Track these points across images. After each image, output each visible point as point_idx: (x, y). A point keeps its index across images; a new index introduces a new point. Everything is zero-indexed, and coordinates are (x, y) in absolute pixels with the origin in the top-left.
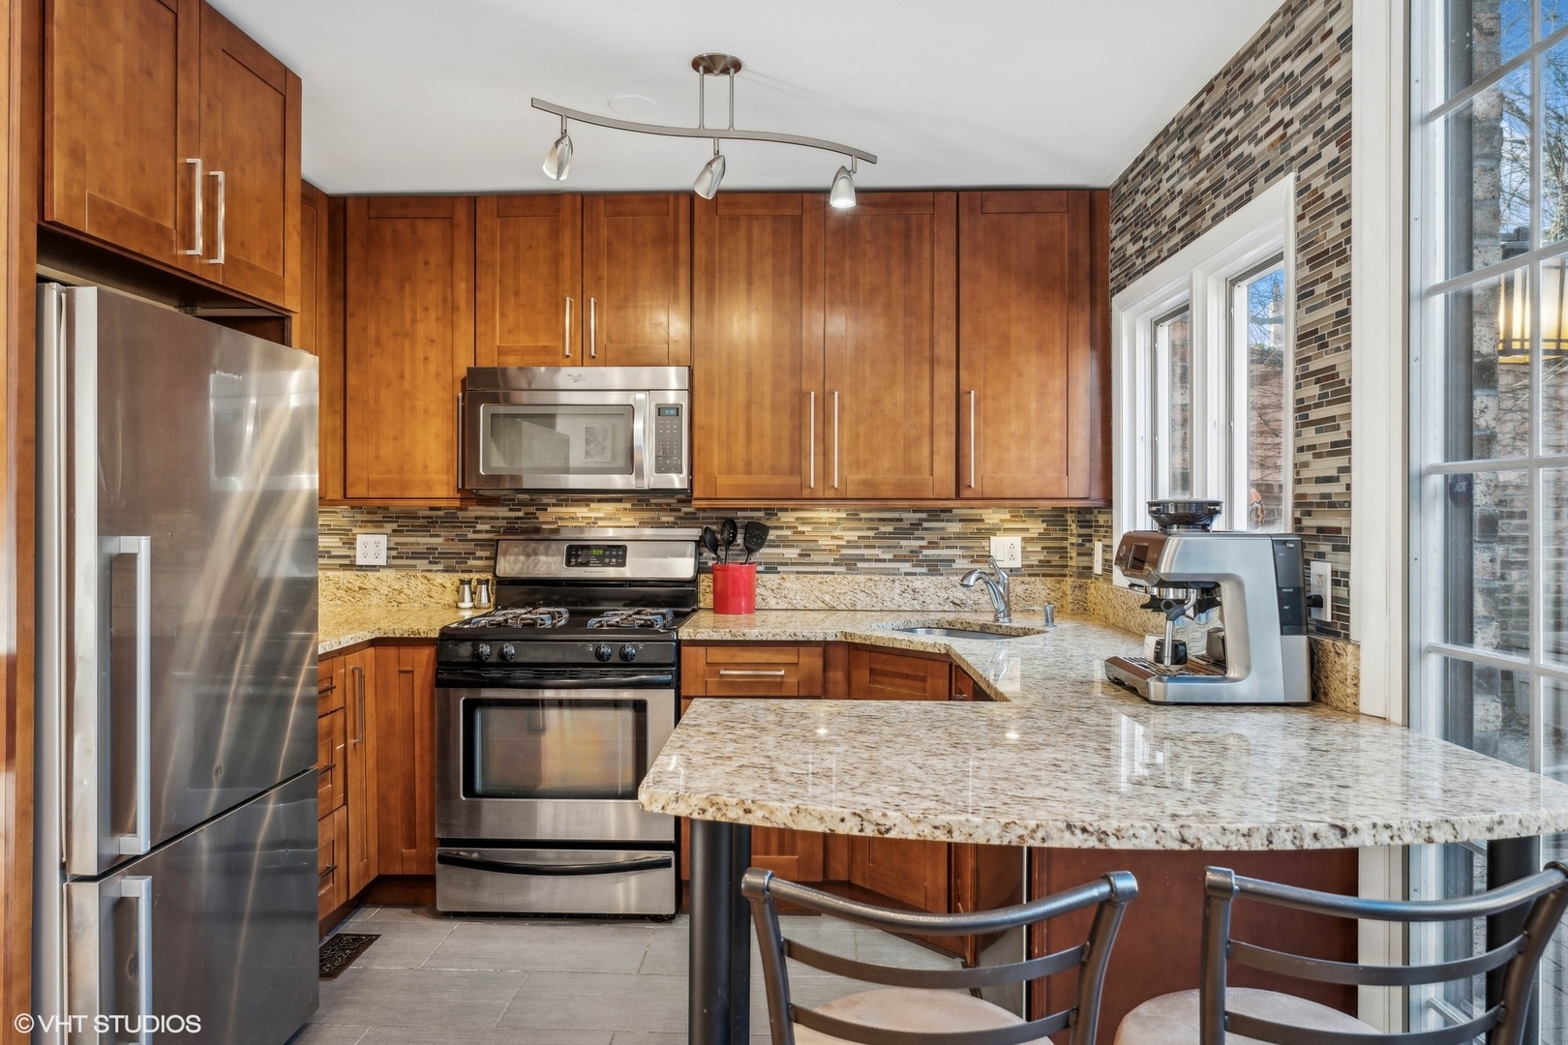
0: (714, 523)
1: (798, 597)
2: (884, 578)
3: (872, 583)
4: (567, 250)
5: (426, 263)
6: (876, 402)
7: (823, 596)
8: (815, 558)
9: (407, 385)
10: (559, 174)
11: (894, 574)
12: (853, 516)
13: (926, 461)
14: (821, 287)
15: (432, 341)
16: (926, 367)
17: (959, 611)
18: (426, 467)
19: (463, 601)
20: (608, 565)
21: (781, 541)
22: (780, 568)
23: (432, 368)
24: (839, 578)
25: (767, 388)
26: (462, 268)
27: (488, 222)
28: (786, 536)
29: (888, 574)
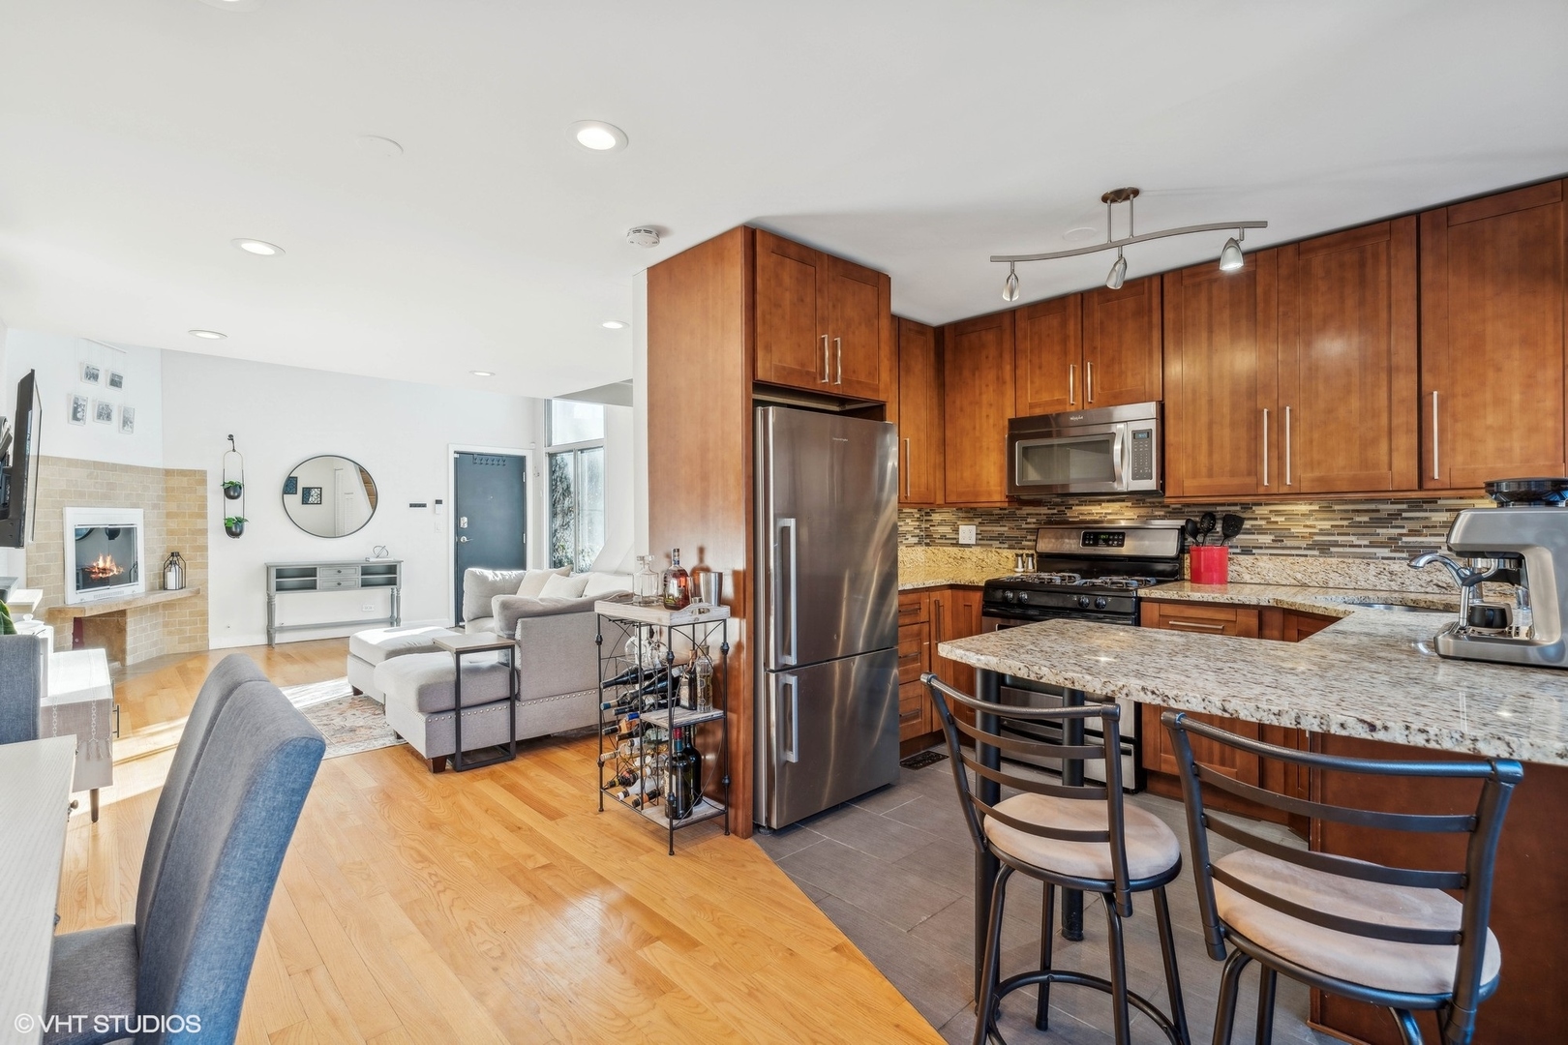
0: (1196, 516)
1: (1271, 575)
2: (1358, 561)
3: (1344, 565)
4: (1072, 333)
5: (987, 357)
6: (1330, 411)
7: (1295, 574)
8: (1288, 543)
9: (977, 434)
10: (1011, 295)
11: (1370, 558)
12: (1327, 509)
13: (1385, 458)
14: (1274, 325)
15: (991, 405)
16: (1384, 376)
17: (1444, 594)
18: (988, 483)
19: (1017, 567)
20: (1111, 546)
21: (1256, 529)
22: (1254, 551)
23: (991, 421)
24: (1311, 560)
25: (1226, 410)
26: (1007, 357)
27: (1022, 324)
28: (1260, 525)
29: (1364, 558)
